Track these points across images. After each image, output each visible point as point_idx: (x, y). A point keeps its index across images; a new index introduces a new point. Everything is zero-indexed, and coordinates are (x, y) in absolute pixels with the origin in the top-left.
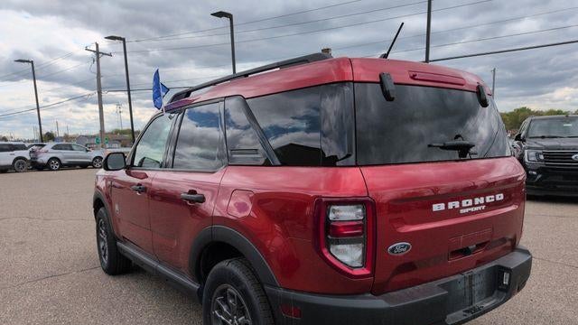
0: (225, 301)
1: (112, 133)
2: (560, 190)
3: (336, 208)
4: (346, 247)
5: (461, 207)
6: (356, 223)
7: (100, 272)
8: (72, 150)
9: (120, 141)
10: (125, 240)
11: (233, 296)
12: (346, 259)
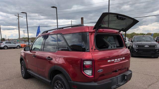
0: (58, 85)
1: (22, 38)
2: (142, 55)
3: (85, 61)
4: (88, 71)
5: (114, 61)
6: (90, 65)
7: (22, 78)
8: (11, 43)
9: (24, 41)
10: (29, 69)
11: (60, 83)
12: (88, 74)
